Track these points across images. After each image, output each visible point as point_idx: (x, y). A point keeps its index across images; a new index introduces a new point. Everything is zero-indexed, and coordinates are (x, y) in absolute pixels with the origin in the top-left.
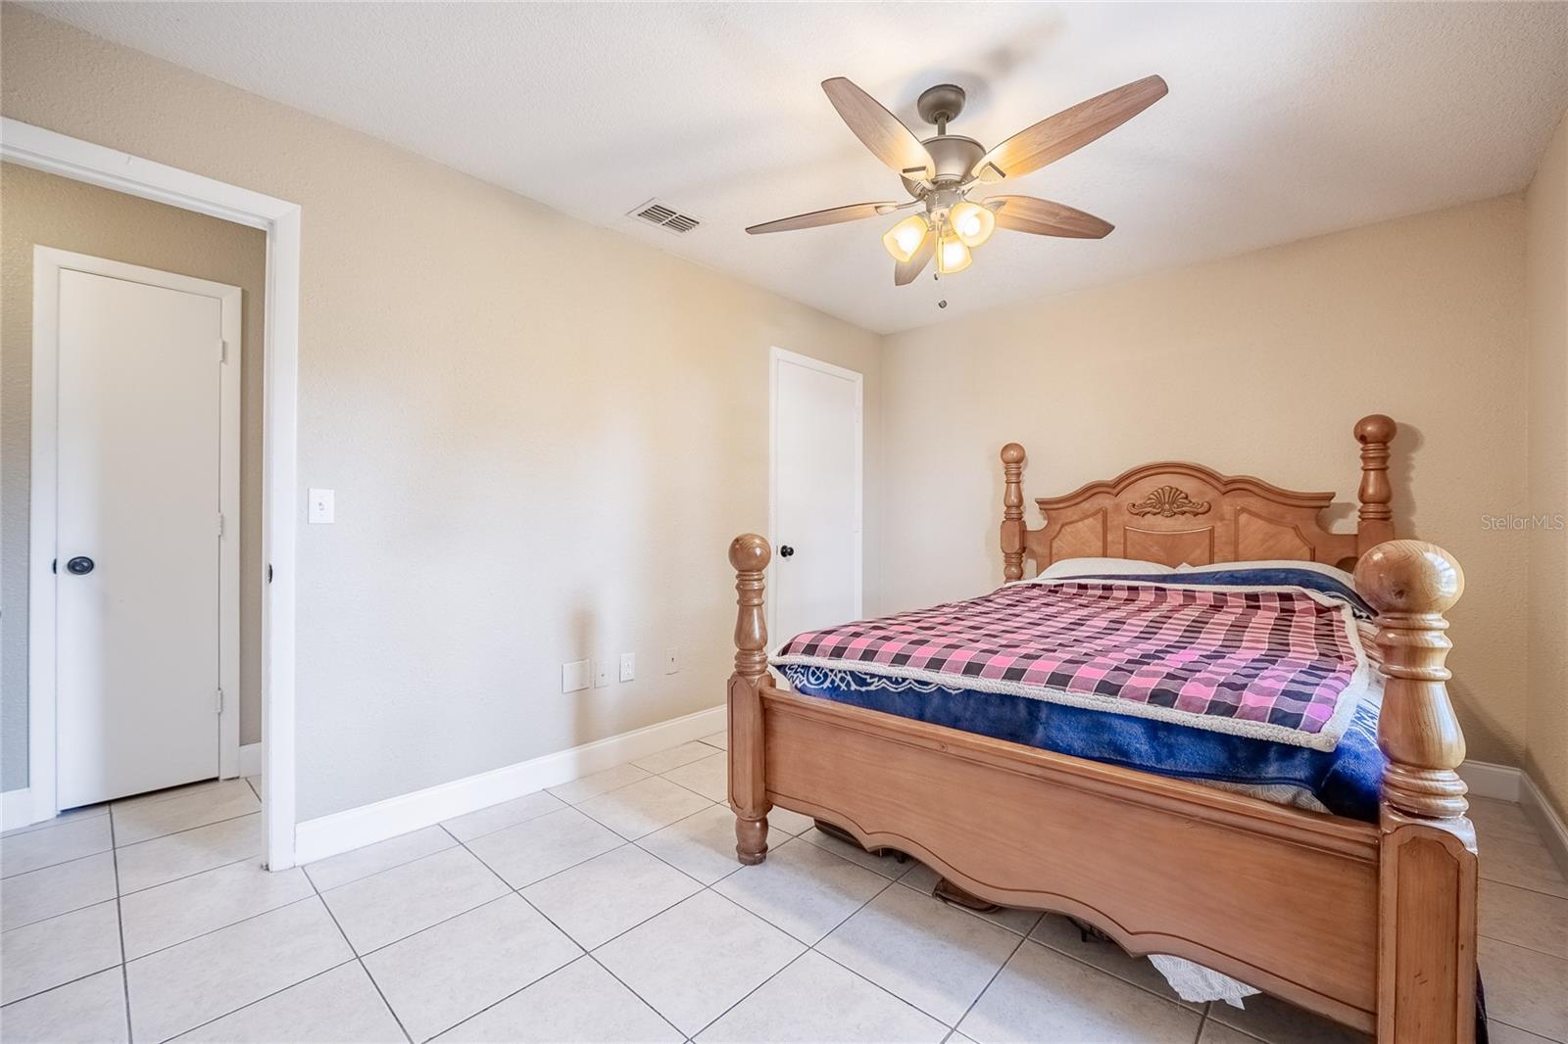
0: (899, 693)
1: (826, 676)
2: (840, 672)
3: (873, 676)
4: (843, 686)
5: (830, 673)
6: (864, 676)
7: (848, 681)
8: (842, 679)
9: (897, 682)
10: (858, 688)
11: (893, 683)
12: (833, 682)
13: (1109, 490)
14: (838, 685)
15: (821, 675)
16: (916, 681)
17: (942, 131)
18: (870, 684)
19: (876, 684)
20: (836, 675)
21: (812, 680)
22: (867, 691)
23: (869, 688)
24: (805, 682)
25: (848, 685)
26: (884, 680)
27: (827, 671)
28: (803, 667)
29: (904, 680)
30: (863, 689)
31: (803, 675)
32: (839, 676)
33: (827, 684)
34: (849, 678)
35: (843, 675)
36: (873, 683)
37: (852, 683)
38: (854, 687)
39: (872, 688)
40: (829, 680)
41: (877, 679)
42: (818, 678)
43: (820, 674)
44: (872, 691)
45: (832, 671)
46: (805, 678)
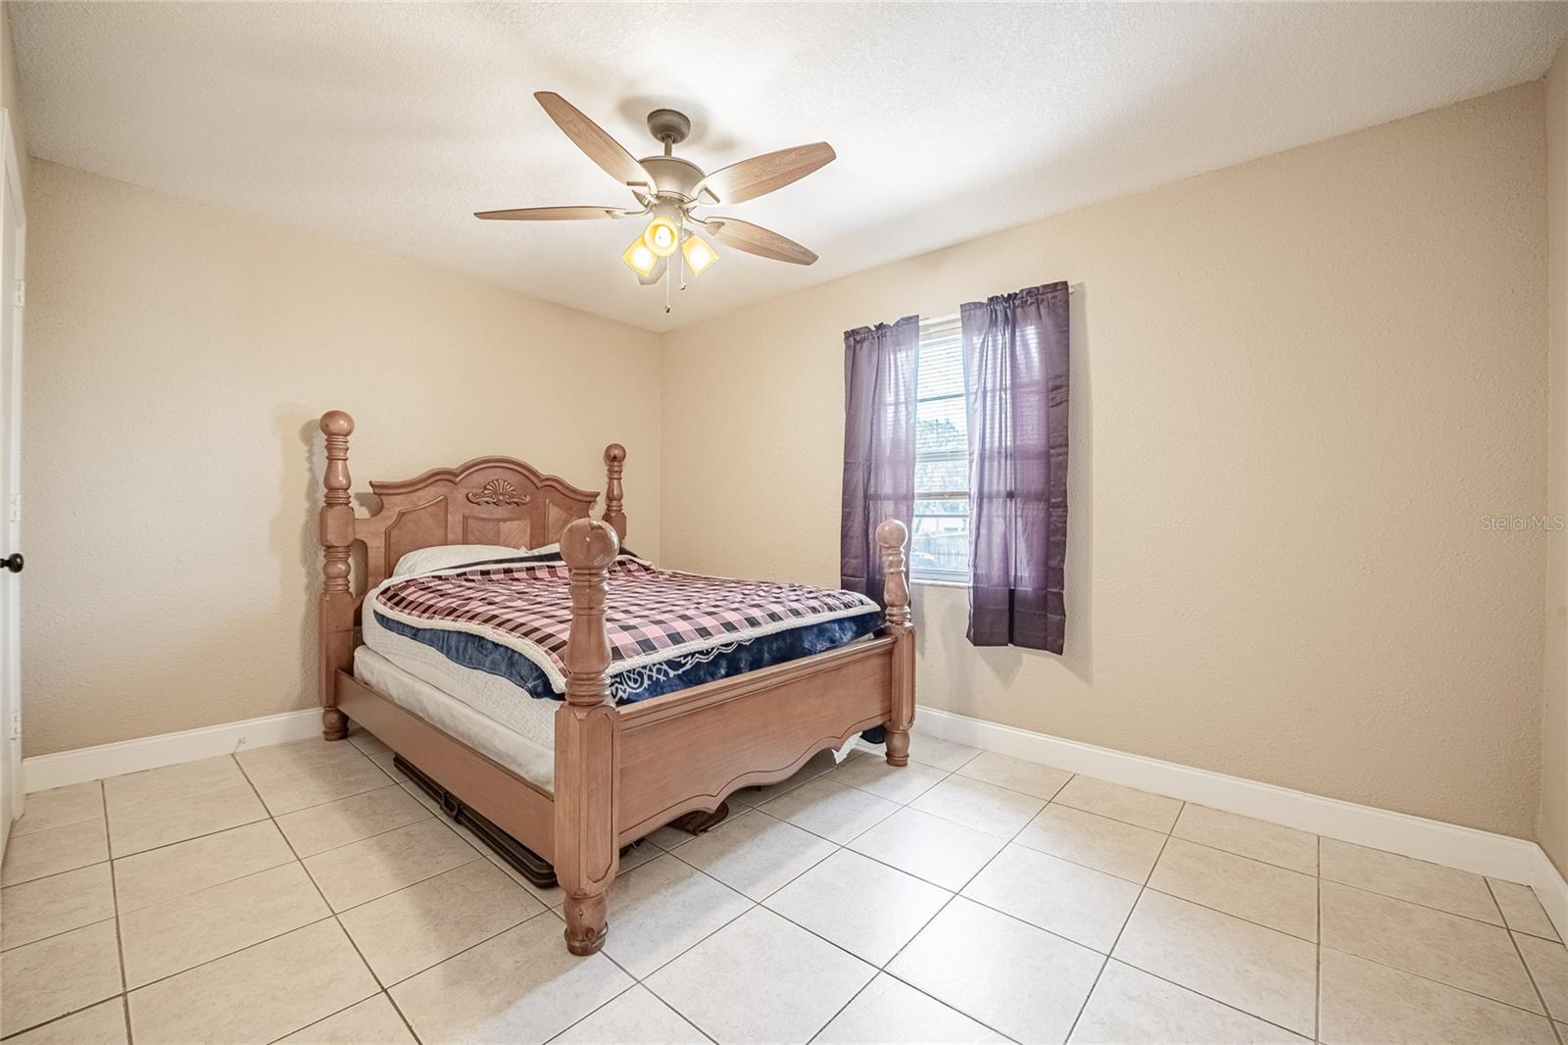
0: (711, 661)
1: (640, 674)
2: (654, 665)
3: (685, 656)
4: (662, 678)
5: (643, 671)
6: (678, 660)
7: (665, 670)
8: (659, 671)
9: (708, 653)
10: (676, 673)
11: (705, 655)
12: (650, 677)
13: (451, 478)
14: (657, 678)
15: (636, 677)
16: (722, 645)
17: (668, 151)
18: (685, 664)
19: (690, 662)
20: (651, 670)
21: (632, 684)
22: (683, 672)
23: (684, 669)
24: (629, 690)
25: (666, 674)
26: (697, 655)
27: (640, 669)
28: (616, 676)
29: (713, 649)
30: (680, 672)
31: (621, 683)
32: (654, 669)
33: (646, 682)
34: (665, 667)
35: (658, 666)
36: (687, 663)
37: (669, 670)
38: (672, 673)
39: (688, 667)
40: (645, 677)
41: (690, 657)
42: (636, 681)
43: (637, 675)
44: (688, 670)
45: (644, 667)
46: (626, 686)
